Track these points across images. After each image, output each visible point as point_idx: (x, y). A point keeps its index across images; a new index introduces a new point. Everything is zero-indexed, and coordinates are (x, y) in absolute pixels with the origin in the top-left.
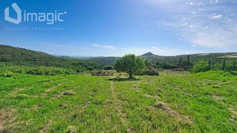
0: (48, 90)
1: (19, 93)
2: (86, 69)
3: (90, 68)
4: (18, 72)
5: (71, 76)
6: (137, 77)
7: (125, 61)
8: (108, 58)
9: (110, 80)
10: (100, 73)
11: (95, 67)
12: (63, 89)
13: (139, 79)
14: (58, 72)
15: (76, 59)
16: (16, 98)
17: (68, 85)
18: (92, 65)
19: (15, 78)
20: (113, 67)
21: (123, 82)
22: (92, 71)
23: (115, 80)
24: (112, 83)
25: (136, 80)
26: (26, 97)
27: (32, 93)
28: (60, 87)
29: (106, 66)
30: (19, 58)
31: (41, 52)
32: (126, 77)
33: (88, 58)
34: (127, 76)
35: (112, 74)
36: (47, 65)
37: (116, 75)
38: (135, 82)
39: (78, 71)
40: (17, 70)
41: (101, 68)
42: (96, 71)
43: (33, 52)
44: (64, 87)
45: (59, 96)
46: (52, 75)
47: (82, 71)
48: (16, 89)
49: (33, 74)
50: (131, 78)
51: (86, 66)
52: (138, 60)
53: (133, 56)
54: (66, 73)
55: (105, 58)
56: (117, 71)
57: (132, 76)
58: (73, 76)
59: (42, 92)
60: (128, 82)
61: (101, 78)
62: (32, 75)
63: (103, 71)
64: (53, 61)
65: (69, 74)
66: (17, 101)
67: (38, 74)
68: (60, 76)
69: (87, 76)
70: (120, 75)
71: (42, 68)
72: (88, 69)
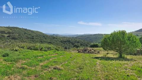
0: (42, 64)
1: (22, 64)
2: (73, 46)
3: (76, 46)
4: (22, 47)
5: (60, 52)
6: (129, 57)
7: (113, 38)
8: (94, 35)
9: (97, 58)
10: (85, 50)
11: (81, 45)
12: (53, 64)
13: (131, 60)
14: (49, 49)
15: (64, 37)
16: (21, 68)
17: (57, 60)
18: (78, 42)
19: (20, 52)
20: (100, 45)
21: (111, 62)
22: (78, 48)
23: (102, 58)
24: (98, 61)
25: (126, 60)
26: (27, 68)
27: (30, 65)
28: (51, 62)
29: (92, 44)
30: (23, 37)
31: (37, 31)
32: (115, 56)
33: (75, 35)
34: (116, 54)
35: (99, 52)
36: (42, 42)
37: (103, 53)
38: (126, 62)
39: (66, 48)
40: (21, 46)
41: (87, 46)
42: (81, 48)
43: (32, 31)
44: (54, 62)
45: (50, 70)
46: (45, 51)
47: (69, 48)
48: (21, 61)
49: (31, 49)
50: (121, 58)
51: (73, 44)
52: (130, 37)
53: (123, 33)
54: (56, 49)
55: (91, 35)
56: (104, 49)
57: (123, 55)
58: (62, 52)
59: (37, 65)
60: (118, 62)
61: (87, 55)
62: (30, 51)
63: (89, 48)
64: (46, 39)
65: (58, 50)
66: (21, 70)
67: (35, 50)
68: (51, 52)
69: (73, 53)
70: (108, 53)
71: (38, 45)
72: (74, 46)
